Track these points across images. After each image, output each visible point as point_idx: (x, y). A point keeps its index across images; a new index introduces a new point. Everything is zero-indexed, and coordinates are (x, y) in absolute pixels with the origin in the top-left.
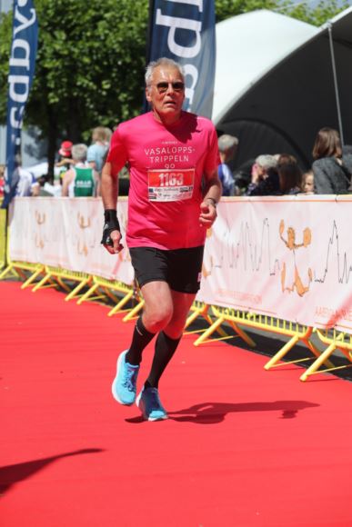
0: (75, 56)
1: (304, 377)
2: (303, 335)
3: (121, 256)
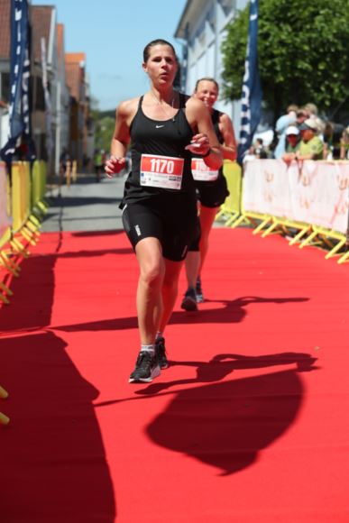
0: (297, 44)
3: (336, 210)
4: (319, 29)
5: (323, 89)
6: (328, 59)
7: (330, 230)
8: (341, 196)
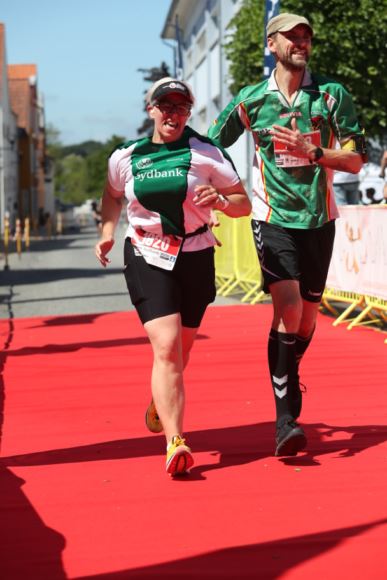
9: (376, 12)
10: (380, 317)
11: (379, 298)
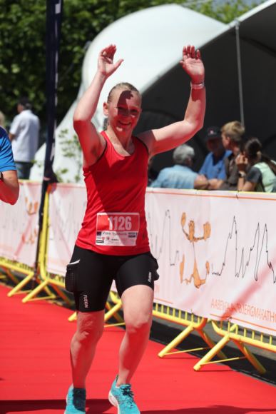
1: (197, 367)
2: (197, 325)
3: (23, 239)
4: (15, 20)
5: (16, 92)
6: (24, 59)
7: (15, 262)
8: (30, 223)
9: (23, 17)
10: (6, 274)
11: (7, 258)
